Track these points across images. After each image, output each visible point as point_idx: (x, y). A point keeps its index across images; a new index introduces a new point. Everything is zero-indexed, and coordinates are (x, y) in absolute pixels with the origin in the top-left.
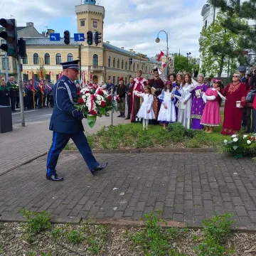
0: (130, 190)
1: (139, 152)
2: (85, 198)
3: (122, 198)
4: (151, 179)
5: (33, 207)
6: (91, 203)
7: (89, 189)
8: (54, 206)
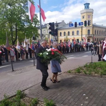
0: (91, 97)
1: (102, 77)
2: (70, 97)
3: (87, 100)
4: (104, 92)
5: (50, 97)
6: (72, 99)
7: (73, 93)
8: (58, 98)
